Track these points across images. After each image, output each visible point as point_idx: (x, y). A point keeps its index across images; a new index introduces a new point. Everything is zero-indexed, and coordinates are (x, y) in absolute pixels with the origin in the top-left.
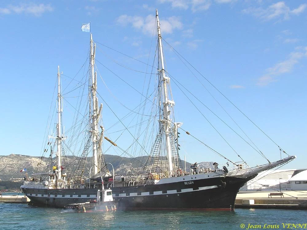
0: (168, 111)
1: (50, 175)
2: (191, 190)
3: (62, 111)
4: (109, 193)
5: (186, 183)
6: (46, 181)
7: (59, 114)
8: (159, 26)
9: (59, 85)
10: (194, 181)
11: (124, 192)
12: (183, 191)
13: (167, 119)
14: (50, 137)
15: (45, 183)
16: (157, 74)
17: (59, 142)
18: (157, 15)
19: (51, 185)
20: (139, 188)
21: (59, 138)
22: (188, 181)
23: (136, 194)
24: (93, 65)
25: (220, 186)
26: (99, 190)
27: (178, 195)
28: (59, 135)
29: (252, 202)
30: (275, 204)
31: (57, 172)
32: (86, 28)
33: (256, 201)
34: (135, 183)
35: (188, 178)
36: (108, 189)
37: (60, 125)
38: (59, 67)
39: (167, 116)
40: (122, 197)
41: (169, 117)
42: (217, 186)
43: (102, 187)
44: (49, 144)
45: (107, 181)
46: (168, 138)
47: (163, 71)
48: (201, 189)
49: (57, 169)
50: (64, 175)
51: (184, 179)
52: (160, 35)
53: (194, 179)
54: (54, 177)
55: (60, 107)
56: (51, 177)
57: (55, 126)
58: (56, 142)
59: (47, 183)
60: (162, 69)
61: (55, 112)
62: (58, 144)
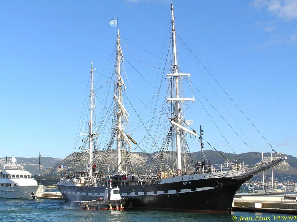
0: (179, 108)
1: (80, 172)
2: (189, 191)
3: (95, 108)
4: (115, 192)
5: (184, 183)
6: (75, 179)
7: (92, 110)
8: (173, 20)
9: (92, 81)
10: (192, 181)
11: (133, 191)
12: (183, 191)
13: (177, 117)
14: (81, 134)
15: (73, 180)
16: (171, 70)
17: (91, 140)
18: (172, 9)
19: (79, 183)
20: (145, 187)
21: (91, 136)
22: (186, 181)
23: (143, 193)
24: (119, 61)
25: (217, 187)
26: (107, 189)
27: (178, 195)
28: (90, 132)
29: (258, 206)
30: (278, 209)
31: (88, 169)
32: (114, 23)
33: (263, 205)
34: (144, 182)
35: (186, 179)
36: (116, 187)
37: (92, 122)
38: (92, 63)
39: (178, 113)
40: (132, 196)
41: (179, 114)
42: (214, 187)
43: (110, 186)
44: (83, 141)
45: (121, 180)
46: (178, 136)
47: (176, 67)
48: (199, 189)
49: (88, 166)
50: (95, 172)
51: (183, 179)
52: (174, 30)
53: (191, 179)
54: (85, 174)
55: (92, 104)
56: (82, 174)
57: (88, 123)
58: (88, 139)
59: (75, 180)
60: (175, 65)
61: (88, 109)
62: (90, 142)
